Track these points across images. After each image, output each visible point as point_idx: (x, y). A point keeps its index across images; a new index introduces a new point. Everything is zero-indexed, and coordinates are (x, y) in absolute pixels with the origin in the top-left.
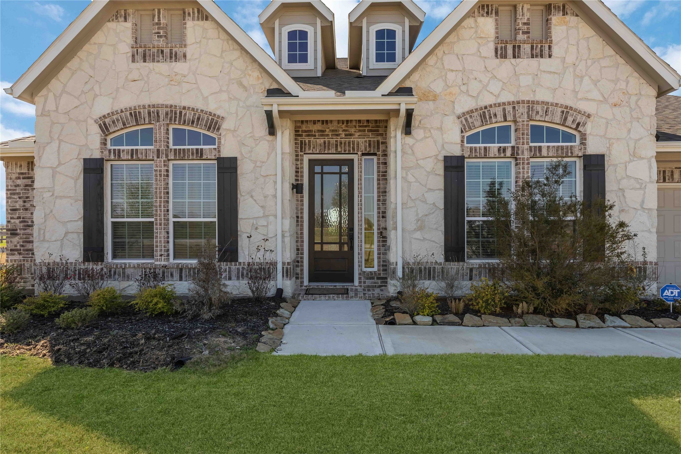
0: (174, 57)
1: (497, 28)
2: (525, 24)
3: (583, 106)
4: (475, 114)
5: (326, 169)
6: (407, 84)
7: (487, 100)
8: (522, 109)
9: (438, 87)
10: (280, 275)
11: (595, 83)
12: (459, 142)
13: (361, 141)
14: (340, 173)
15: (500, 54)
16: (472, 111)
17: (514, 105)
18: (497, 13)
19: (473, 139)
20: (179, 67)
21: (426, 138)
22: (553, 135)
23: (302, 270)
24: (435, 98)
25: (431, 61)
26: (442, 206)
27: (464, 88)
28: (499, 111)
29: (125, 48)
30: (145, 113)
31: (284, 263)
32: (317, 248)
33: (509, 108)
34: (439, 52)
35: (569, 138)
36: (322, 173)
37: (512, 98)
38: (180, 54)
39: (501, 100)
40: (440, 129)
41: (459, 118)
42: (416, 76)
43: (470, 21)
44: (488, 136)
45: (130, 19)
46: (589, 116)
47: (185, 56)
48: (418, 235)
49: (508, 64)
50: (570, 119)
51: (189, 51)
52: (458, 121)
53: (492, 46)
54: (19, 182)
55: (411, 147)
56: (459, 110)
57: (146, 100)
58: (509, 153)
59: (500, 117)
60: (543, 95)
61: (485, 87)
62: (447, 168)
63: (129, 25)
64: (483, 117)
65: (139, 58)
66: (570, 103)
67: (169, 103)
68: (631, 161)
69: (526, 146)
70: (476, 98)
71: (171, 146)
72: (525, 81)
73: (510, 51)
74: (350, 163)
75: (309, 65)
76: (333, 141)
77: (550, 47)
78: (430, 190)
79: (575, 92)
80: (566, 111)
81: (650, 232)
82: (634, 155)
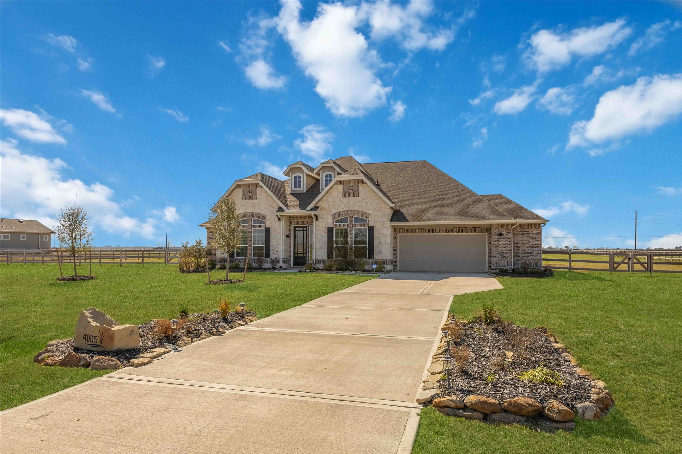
0: (254, 198)
1: (343, 188)
2: (351, 187)
3: (368, 212)
4: (337, 214)
5: (299, 229)
6: (317, 205)
7: (340, 210)
8: (350, 213)
9: (326, 206)
10: (281, 262)
11: (372, 204)
12: (332, 222)
13: (308, 221)
14: (304, 231)
15: (344, 196)
16: (336, 213)
17: (348, 211)
18: (343, 184)
19: (337, 221)
20: (255, 201)
21: (322, 221)
22: (361, 220)
23: (290, 262)
24: (325, 209)
25: (324, 198)
26: (327, 242)
27: (333, 206)
28: (343, 213)
29: (241, 196)
30: (246, 215)
31: (282, 259)
32: (296, 255)
33: (346, 212)
34: (326, 196)
35: (365, 221)
36: (298, 231)
37: (347, 209)
38: (255, 198)
39: (344, 210)
40: (327, 219)
41: (332, 215)
42: (320, 203)
43: (335, 186)
44: (341, 221)
45: (242, 188)
46: (369, 215)
47: (256, 198)
48: (320, 251)
49: (347, 198)
50: (364, 216)
51: (258, 197)
52: (332, 216)
53: (342, 194)
54: (210, 234)
55: (318, 224)
56: (332, 213)
57: (246, 211)
58: (346, 226)
59: (344, 215)
60: (356, 208)
61: (339, 206)
62: (328, 231)
63: (242, 189)
64: (339, 215)
65: (244, 199)
66: (364, 211)
67: (252, 212)
68: (382, 228)
69: (351, 224)
70: (337, 209)
71: (253, 224)
72: (351, 204)
73: (347, 195)
74: (306, 227)
75: (302, 188)
76: (300, 221)
77: (359, 194)
78: (323, 237)
79: (366, 207)
80: (363, 213)
81: (388, 250)
82: (383, 227)
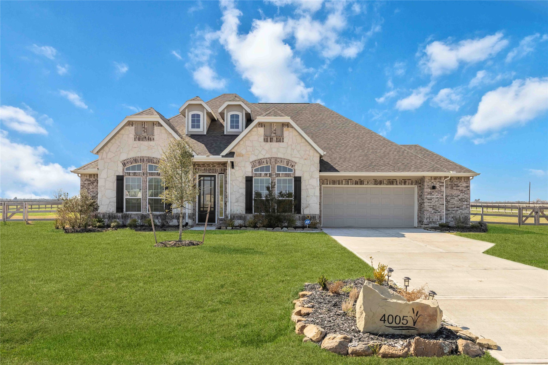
0: (150, 139)
1: (265, 132)
2: (274, 130)
3: (294, 160)
4: (257, 162)
5: (206, 178)
6: (233, 151)
7: (261, 157)
8: (273, 160)
9: (243, 152)
10: (187, 217)
11: (298, 151)
12: (251, 171)
13: (218, 168)
14: (211, 180)
15: (266, 140)
16: (255, 161)
17: (270, 159)
18: (264, 127)
19: (256, 170)
20: (151, 143)
21: (239, 170)
22: (285, 169)
23: (195, 217)
24: (243, 156)
25: (241, 143)
26: (245, 194)
27: (253, 152)
28: (265, 161)
29: (132, 136)
30: (139, 159)
31: (188, 214)
32: (202, 209)
33: (268, 160)
34: (244, 139)
35: (291, 170)
36: (204, 180)
37: (269, 156)
38: (152, 139)
39: (266, 157)
40: (244, 167)
41: (251, 163)
42: (236, 148)
43: (255, 129)
44: (262, 169)
45: (134, 125)
46: (296, 163)
47: (154, 139)
48: (236, 204)
49: (269, 143)
50: (290, 164)
51: (156, 137)
52: (251, 164)
53: (263, 138)
54: (86, 182)
55: (234, 173)
56: (251, 160)
57: (139, 155)
58: (268, 175)
59: (265, 163)
60: (280, 155)
61: (260, 152)
62: (246, 181)
63: (133, 127)
64: (259, 162)
65: (137, 139)
66: (290, 159)
67: (148, 156)
68: (310, 179)
69: (274, 173)
70: (257, 156)
71: (148, 171)
72: (274, 150)
73: (269, 140)
74: (214, 176)
75: (201, 129)
76: (208, 168)
77: (283, 139)
78: (240, 188)
79: (291, 155)
80: (288, 162)
81: (316, 203)
82: (312, 177)
